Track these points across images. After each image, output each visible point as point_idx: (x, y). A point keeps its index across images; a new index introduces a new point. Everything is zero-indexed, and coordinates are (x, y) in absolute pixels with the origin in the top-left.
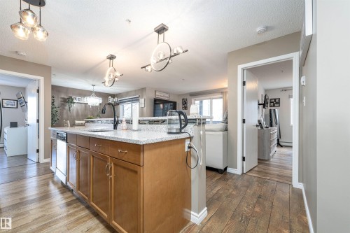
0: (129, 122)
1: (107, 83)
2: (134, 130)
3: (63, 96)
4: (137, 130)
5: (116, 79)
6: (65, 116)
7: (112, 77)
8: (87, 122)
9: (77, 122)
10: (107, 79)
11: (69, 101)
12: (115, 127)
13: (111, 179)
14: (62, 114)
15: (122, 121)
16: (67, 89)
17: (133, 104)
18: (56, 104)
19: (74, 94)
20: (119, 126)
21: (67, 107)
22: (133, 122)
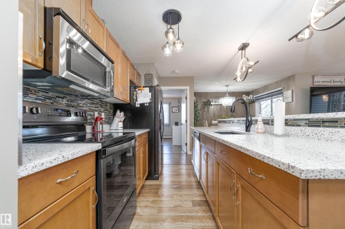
0: (268, 122)
1: (239, 79)
2: (277, 136)
3: (203, 100)
4: (283, 136)
5: (250, 70)
6: (205, 117)
7: (244, 69)
8: (220, 122)
9: (214, 122)
10: (238, 74)
11: (208, 104)
12: (248, 129)
13: (238, 207)
14: (203, 115)
15: (256, 121)
16: (206, 94)
17: (274, 100)
18: (199, 107)
19: (212, 98)
20: (252, 128)
21: (206, 110)
22: (275, 123)
